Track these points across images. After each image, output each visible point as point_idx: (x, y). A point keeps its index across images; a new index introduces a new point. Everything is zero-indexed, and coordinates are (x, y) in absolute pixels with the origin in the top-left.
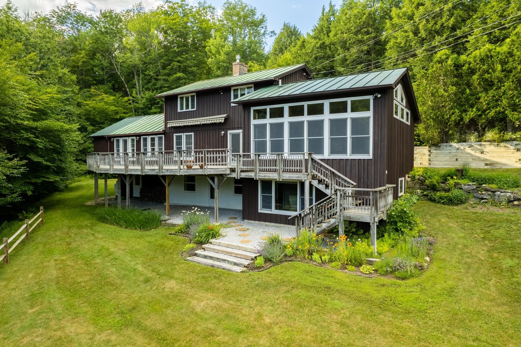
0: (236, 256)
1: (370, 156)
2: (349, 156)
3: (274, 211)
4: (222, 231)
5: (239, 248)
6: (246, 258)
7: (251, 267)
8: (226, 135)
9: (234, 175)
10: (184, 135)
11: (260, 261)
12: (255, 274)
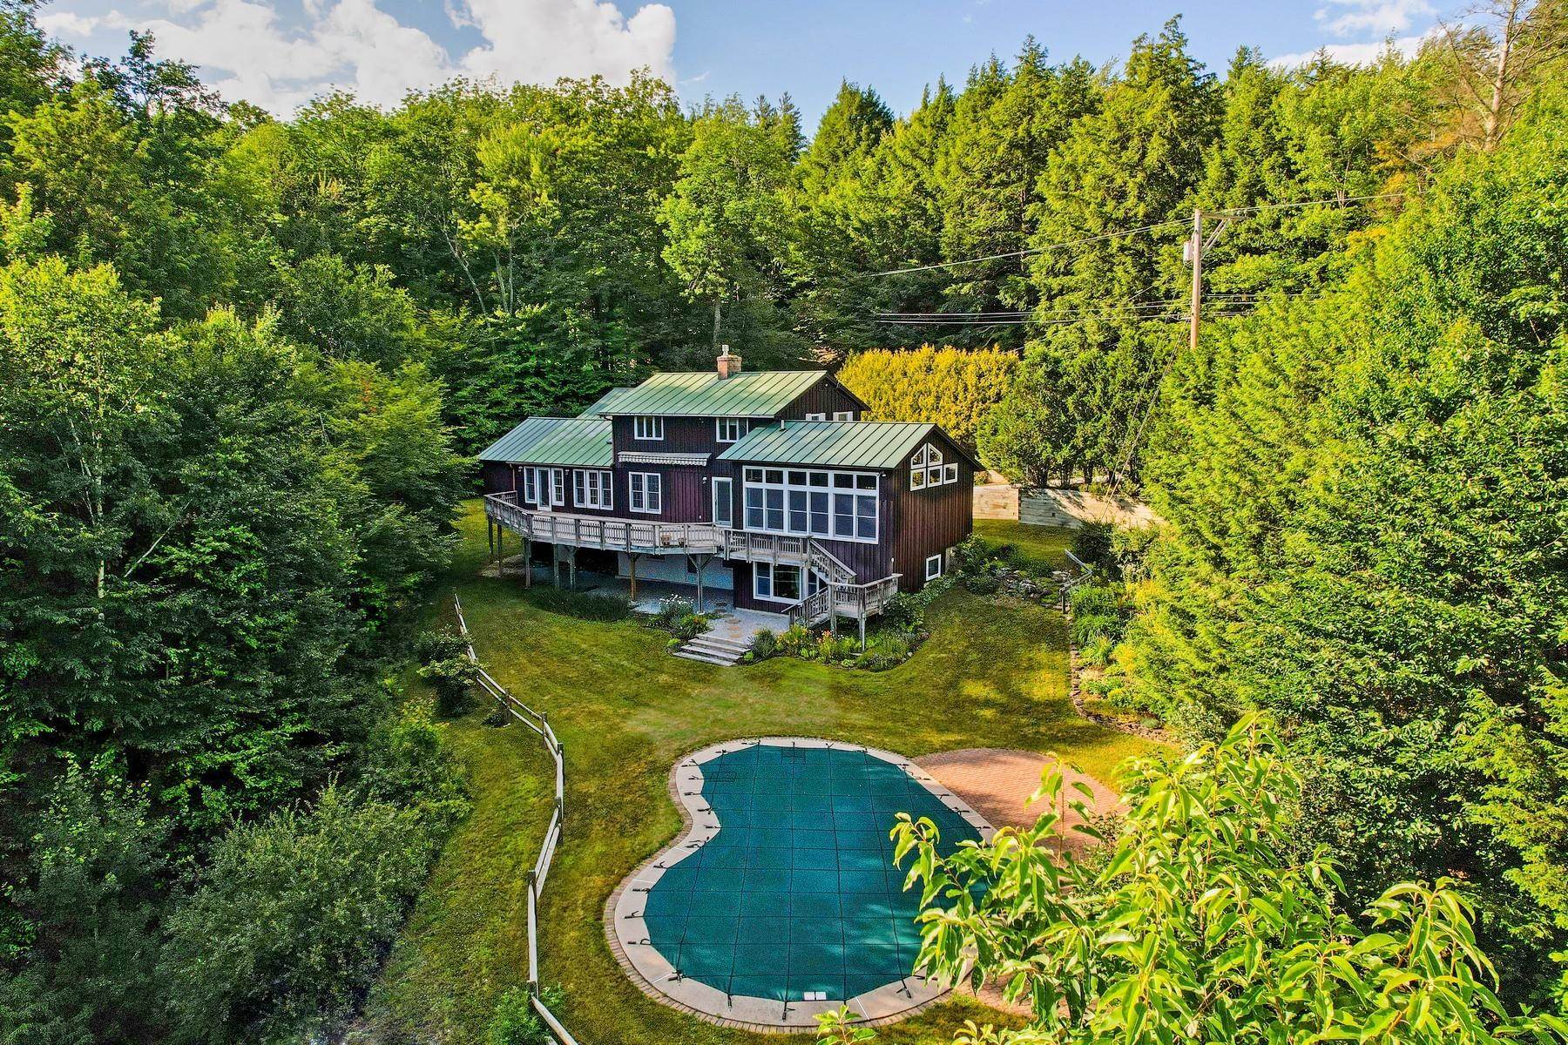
0: (726, 651)
1: (875, 541)
2: (854, 538)
3: (772, 598)
4: (710, 624)
5: (729, 643)
6: (736, 653)
7: (741, 662)
8: (709, 481)
9: (722, 555)
10: (645, 476)
11: (749, 656)
12: (745, 668)
